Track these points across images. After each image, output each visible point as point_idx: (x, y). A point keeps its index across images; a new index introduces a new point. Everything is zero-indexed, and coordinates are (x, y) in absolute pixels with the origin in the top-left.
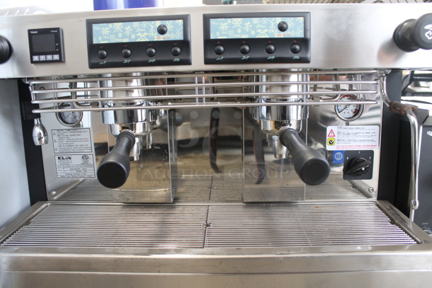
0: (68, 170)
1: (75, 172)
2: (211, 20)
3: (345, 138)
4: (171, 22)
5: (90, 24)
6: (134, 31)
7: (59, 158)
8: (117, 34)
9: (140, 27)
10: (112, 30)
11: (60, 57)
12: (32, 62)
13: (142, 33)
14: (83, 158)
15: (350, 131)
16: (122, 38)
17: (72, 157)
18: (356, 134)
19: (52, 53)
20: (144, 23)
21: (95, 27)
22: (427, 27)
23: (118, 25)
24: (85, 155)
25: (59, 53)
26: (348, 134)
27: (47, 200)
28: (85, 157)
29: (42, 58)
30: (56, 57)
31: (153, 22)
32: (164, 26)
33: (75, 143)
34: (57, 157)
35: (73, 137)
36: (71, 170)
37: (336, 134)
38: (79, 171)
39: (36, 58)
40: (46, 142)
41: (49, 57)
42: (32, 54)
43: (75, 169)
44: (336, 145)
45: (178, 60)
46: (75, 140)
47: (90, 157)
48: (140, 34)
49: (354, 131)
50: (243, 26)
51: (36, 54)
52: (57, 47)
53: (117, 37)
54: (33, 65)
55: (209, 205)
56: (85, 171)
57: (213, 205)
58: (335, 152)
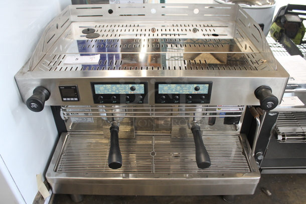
0: (77, 119)
1: (81, 120)
2: (159, 85)
4: (138, 85)
5: (93, 84)
6: (118, 89)
10: (105, 88)
11: (78, 99)
12: (63, 101)
13: (122, 90)
19: (74, 97)
20: (123, 85)
21: (96, 86)
23: (109, 86)
25: (78, 97)
27: (67, 132)
29: (68, 99)
30: (76, 99)
31: (128, 85)
32: (134, 87)
38: (83, 119)
39: (65, 99)
41: (72, 99)
42: (63, 97)
45: (141, 102)
50: (176, 88)
52: (76, 95)
53: (108, 91)
55: (153, 135)
56: (87, 119)
57: (156, 135)
58: (221, 113)
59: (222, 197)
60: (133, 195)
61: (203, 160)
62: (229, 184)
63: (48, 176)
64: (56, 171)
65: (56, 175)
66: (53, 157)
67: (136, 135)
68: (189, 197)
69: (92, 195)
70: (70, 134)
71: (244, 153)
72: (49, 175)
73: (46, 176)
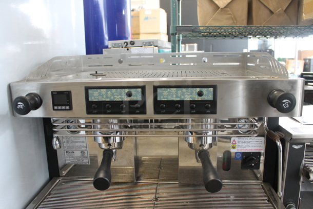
0: (72, 159)
2: (158, 89)
3: (243, 144)
4: (134, 90)
5: (87, 89)
6: (113, 95)
7: (67, 152)
8: (103, 96)
9: (116, 92)
10: (100, 93)
11: (70, 107)
12: (54, 110)
13: (117, 95)
14: (81, 152)
15: (246, 141)
16: (106, 98)
17: (75, 152)
18: (249, 142)
19: (65, 105)
20: (119, 90)
21: (90, 91)
22: (284, 101)
23: (103, 91)
24: (83, 151)
25: (70, 105)
26: (245, 142)
27: (60, 176)
29: (60, 108)
30: (68, 108)
31: (124, 90)
32: (130, 92)
33: (77, 144)
34: (65, 151)
35: (75, 140)
36: (74, 159)
37: (237, 142)
38: (79, 160)
39: (56, 108)
40: (60, 147)
41: (64, 108)
42: (54, 105)
43: (76, 159)
44: (237, 148)
45: (138, 112)
46: (76, 142)
47: (86, 152)
48: (116, 96)
49: (248, 141)
50: (177, 93)
51: (56, 106)
52: (68, 102)
53: (103, 98)
54: (54, 111)
56: (83, 160)
58: (236, 153)
66: (36, 198)
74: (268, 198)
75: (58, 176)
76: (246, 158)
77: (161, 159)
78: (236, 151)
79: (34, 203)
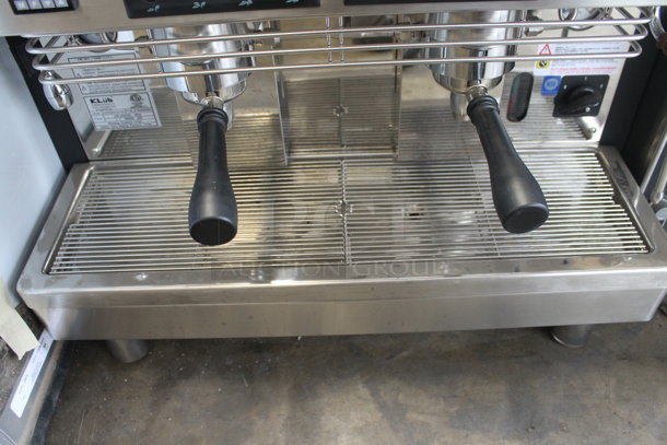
0: (111, 118)
1: (123, 119)
7: (92, 101)
11: (70, 2)
12: (17, 11)
14: (132, 98)
17: (113, 98)
18: (586, 50)
24: (135, 95)
26: (574, 50)
27: (87, 161)
28: (135, 98)
29: (35, 5)
30: (62, 2)
34: (88, 100)
36: (116, 117)
38: (129, 118)
39: (22, 6)
41: (48, 4)
43: (122, 116)
44: (550, 67)
47: (144, 96)
49: (584, 47)
54: (19, 16)
55: (342, 159)
56: (140, 118)
57: (349, 158)
58: (547, 78)
59: (549, 332)
60: (289, 334)
61: (521, 198)
62: (584, 289)
63: (23, 287)
64: (48, 272)
65: (48, 284)
66: (43, 234)
67: (290, 160)
68: (452, 335)
69: (171, 341)
70: (97, 169)
71: (617, 199)
72: (27, 284)
73: (19, 289)
74: (616, 191)
75: (84, 160)
76: (571, 90)
77: (339, 80)
78: (548, 74)
79: (41, 250)
